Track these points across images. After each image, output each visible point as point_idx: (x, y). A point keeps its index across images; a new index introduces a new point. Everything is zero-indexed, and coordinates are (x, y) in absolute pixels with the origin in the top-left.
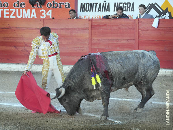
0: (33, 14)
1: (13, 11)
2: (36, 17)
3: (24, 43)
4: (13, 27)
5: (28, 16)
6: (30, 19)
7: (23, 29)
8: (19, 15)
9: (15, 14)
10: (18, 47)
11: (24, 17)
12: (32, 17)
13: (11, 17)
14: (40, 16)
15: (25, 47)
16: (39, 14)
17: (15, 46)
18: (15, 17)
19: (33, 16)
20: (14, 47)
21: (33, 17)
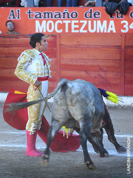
0: (112, 27)
1: (83, 23)
2: (114, 31)
3: (98, 66)
4: (83, 45)
5: (104, 29)
6: (107, 33)
7: (97, 47)
8: (92, 28)
9: (86, 28)
10: (90, 72)
11: (98, 31)
12: (109, 31)
13: (82, 31)
14: (120, 30)
15: (100, 72)
16: (119, 26)
17: (86, 71)
18: (86, 31)
19: (111, 29)
20: (84, 72)
21: (111, 31)
